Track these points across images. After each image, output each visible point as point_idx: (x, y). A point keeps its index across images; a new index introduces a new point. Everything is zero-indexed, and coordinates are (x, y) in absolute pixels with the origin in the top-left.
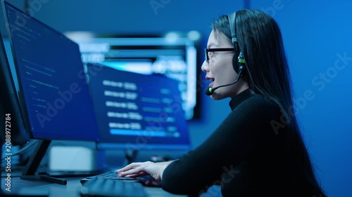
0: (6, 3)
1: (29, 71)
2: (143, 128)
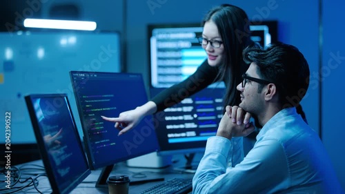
2: (198, 135)
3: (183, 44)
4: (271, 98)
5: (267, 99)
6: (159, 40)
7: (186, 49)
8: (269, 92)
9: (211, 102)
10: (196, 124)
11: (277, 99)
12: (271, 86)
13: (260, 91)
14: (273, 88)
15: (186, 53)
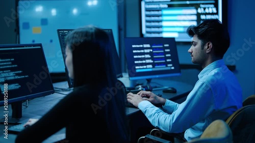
2: (154, 67)
3: (162, 6)
5: (207, 52)
6: (146, 3)
7: (165, 9)
9: (162, 46)
10: (152, 60)
12: (209, 44)
15: (165, 12)
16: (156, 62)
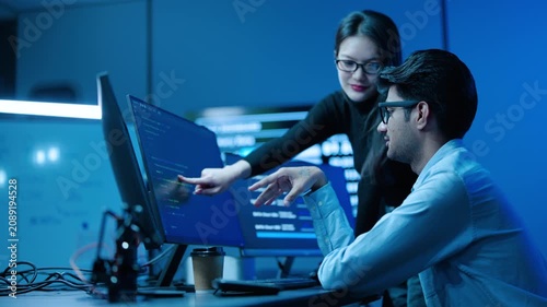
0: (131, 97)
1: (161, 169)
2: (297, 230)
4: (424, 124)
5: (420, 127)
8: (421, 116)
10: (294, 213)
11: (434, 123)
12: (421, 107)
13: (407, 119)
14: (425, 108)
16: (302, 218)
